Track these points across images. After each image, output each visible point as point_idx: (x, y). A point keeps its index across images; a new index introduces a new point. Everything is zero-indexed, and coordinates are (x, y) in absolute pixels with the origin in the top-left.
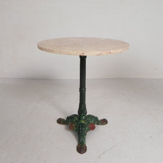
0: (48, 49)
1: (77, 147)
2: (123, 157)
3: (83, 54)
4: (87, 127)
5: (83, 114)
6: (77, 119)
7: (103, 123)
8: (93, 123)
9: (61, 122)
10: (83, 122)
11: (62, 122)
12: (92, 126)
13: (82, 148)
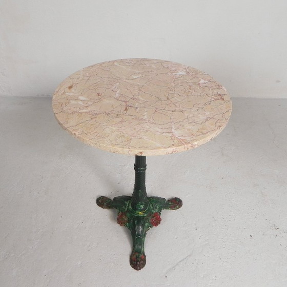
0: (75, 134)
1: (131, 257)
2: (202, 276)
3: (141, 153)
4: (147, 223)
5: (141, 202)
6: (130, 207)
7: (175, 207)
8: (157, 213)
9: (103, 205)
10: (141, 214)
11: (105, 204)
12: (156, 219)
13: (138, 261)
